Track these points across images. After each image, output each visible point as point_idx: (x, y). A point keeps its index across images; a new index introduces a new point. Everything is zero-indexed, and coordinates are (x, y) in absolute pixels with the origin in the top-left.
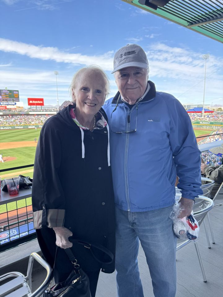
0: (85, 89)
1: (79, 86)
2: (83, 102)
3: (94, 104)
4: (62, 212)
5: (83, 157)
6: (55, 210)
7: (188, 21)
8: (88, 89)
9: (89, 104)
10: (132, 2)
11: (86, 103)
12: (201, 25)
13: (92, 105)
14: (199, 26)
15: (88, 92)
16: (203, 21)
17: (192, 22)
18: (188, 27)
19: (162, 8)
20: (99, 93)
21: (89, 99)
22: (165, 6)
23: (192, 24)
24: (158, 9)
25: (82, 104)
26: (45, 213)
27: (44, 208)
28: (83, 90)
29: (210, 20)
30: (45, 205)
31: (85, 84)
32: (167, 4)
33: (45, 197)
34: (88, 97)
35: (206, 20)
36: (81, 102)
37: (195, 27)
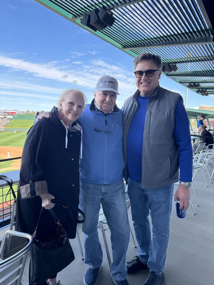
0: (72, 104)
1: (68, 100)
2: (69, 112)
3: (75, 115)
4: (45, 182)
5: (66, 147)
6: (40, 182)
7: (122, 45)
8: (73, 104)
9: (73, 114)
10: (74, 21)
11: (70, 113)
12: (133, 49)
13: (74, 115)
14: (131, 50)
15: (73, 106)
16: (134, 47)
17: (125, 46)
18: (122, 49)
19: (101, 31)
20: (80, 107)
21: (73, 110)
22: (104, 30)
23: (125, 47)
24: (97, 31)
25: (68, 113)
26: (33, 185)
27: (30, 182)
28: (70, 104)
29: (139, 46)
30: (32, 179)
31: (72, 100)
32: (106, 28)
33: (31, 174)
34: (73, 109)
35: (136, 46)
36: (67, 111)
37: (128, 50)
